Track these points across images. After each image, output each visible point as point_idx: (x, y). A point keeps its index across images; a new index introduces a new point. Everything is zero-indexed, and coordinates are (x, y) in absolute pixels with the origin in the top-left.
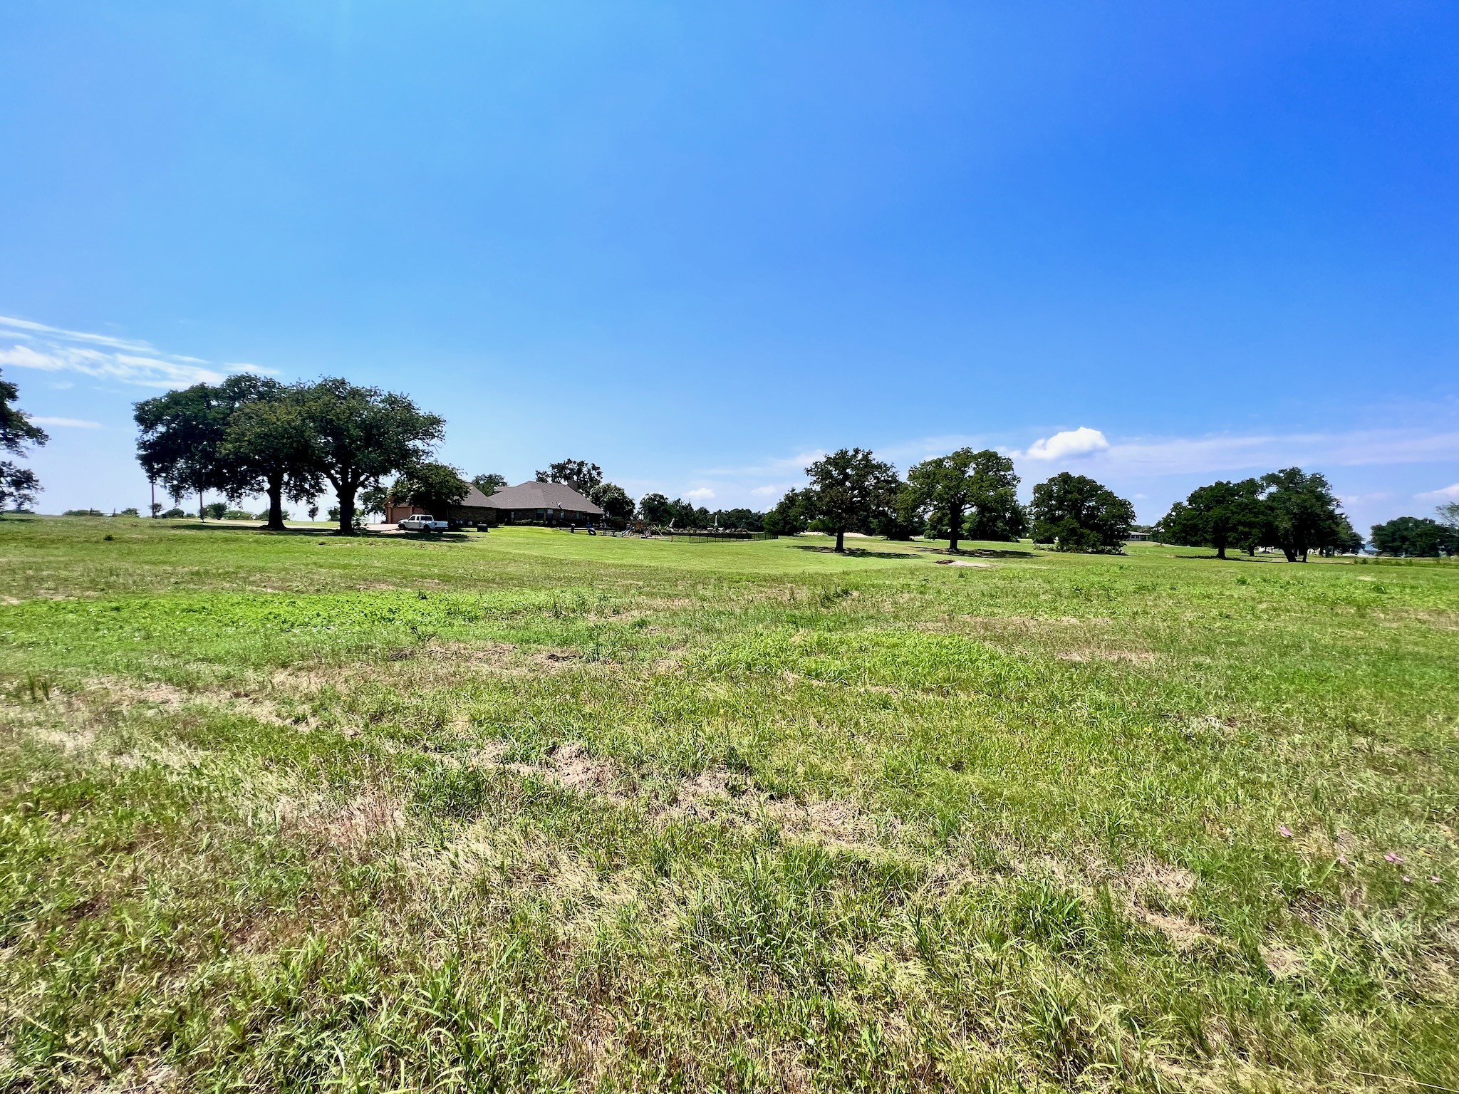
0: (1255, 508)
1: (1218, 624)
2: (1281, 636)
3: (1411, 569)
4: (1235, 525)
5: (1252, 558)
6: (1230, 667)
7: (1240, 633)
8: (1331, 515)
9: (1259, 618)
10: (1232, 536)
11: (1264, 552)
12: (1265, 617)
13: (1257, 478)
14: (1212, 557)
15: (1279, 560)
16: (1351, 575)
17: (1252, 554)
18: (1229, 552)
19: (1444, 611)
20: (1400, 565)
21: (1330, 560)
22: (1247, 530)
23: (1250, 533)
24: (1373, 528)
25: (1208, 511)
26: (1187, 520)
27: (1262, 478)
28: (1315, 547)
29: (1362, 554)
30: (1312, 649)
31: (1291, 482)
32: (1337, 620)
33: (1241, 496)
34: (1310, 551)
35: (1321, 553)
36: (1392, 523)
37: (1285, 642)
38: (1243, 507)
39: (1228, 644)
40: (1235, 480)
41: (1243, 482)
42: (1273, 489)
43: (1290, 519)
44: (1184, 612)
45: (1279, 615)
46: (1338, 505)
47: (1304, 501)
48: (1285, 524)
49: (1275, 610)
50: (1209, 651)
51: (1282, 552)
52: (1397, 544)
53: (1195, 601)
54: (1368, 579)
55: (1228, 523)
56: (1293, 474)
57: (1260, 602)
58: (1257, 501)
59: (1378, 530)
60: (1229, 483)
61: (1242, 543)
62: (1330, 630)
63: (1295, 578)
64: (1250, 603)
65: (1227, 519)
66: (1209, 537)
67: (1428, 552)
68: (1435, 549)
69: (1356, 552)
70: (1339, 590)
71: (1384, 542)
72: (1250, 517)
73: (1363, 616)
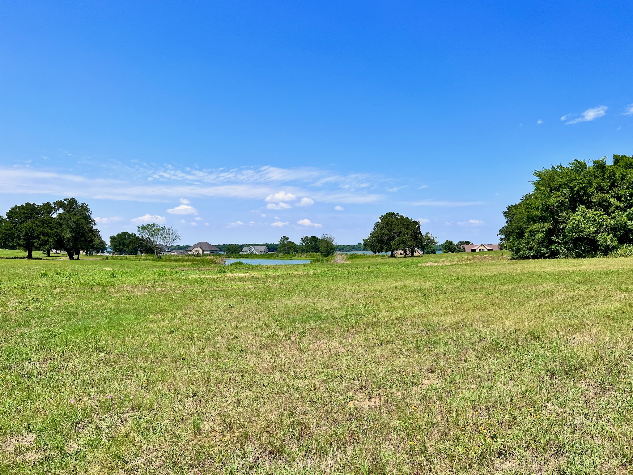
0: (51, 223)
1: (32, 306)
2: (67, 309)
3: (127, 262)
4: (38, 235)
5: (50, 258)
6: (42, 332)
7: (45, 310)
8: (92, 231)
9: (55, 299)
10: (36, 242)
11: (56, 253)
12: (58, 297)
13: (52, 203)
14: (24, 258)
15: (64, 258)
16: (100, 267)
17: (49, 255)
18: (35, 254)
19: (137, 285)
20: (122, 259)
21: (91, 258)
22: (46, 238)
23: (48, 241)
24: (111, 238)
25: (21, 223)
26: (6, 230)
27: (54, 203)
28: (83, 249)
29: (106, 254)
30: (83, 314)
31: (71, 208)
32: (94, 295)
33: (42, 214)
34: (81, 252)
35: (87, 253)
36: (119, 235)
37: (69, 312)
38: (43, 222)
39: (39, 318)
40: (39, 203)
41: (43, 205)
42: (61, 211)
43: (70, 232)
44: (9, 300)
45: (65, 296)
46: (95, 224)
47: (78, 220)
48: (67, 235)
49: (63, 293)
50: (28, 324)
51: (66, 253)
52: (121, 247)
53: (16, 291)
54: (108, 269)
55: (34, 233)
56: (72, 202)
57: (55, 289)
58: (51, 218)
59: (113, 238)
60: (34, 204)
61: (42, 247)
62: (91, 302)
63: (73, 270)
64: (49, 289)
65: (33, 230)
66: (21, 243)
67: (133, 252)
68: (136, 250)
69: (103, 252)
70: (95, 277)
71: (115, 246)
72: (48, 230)
73: (105, 292)
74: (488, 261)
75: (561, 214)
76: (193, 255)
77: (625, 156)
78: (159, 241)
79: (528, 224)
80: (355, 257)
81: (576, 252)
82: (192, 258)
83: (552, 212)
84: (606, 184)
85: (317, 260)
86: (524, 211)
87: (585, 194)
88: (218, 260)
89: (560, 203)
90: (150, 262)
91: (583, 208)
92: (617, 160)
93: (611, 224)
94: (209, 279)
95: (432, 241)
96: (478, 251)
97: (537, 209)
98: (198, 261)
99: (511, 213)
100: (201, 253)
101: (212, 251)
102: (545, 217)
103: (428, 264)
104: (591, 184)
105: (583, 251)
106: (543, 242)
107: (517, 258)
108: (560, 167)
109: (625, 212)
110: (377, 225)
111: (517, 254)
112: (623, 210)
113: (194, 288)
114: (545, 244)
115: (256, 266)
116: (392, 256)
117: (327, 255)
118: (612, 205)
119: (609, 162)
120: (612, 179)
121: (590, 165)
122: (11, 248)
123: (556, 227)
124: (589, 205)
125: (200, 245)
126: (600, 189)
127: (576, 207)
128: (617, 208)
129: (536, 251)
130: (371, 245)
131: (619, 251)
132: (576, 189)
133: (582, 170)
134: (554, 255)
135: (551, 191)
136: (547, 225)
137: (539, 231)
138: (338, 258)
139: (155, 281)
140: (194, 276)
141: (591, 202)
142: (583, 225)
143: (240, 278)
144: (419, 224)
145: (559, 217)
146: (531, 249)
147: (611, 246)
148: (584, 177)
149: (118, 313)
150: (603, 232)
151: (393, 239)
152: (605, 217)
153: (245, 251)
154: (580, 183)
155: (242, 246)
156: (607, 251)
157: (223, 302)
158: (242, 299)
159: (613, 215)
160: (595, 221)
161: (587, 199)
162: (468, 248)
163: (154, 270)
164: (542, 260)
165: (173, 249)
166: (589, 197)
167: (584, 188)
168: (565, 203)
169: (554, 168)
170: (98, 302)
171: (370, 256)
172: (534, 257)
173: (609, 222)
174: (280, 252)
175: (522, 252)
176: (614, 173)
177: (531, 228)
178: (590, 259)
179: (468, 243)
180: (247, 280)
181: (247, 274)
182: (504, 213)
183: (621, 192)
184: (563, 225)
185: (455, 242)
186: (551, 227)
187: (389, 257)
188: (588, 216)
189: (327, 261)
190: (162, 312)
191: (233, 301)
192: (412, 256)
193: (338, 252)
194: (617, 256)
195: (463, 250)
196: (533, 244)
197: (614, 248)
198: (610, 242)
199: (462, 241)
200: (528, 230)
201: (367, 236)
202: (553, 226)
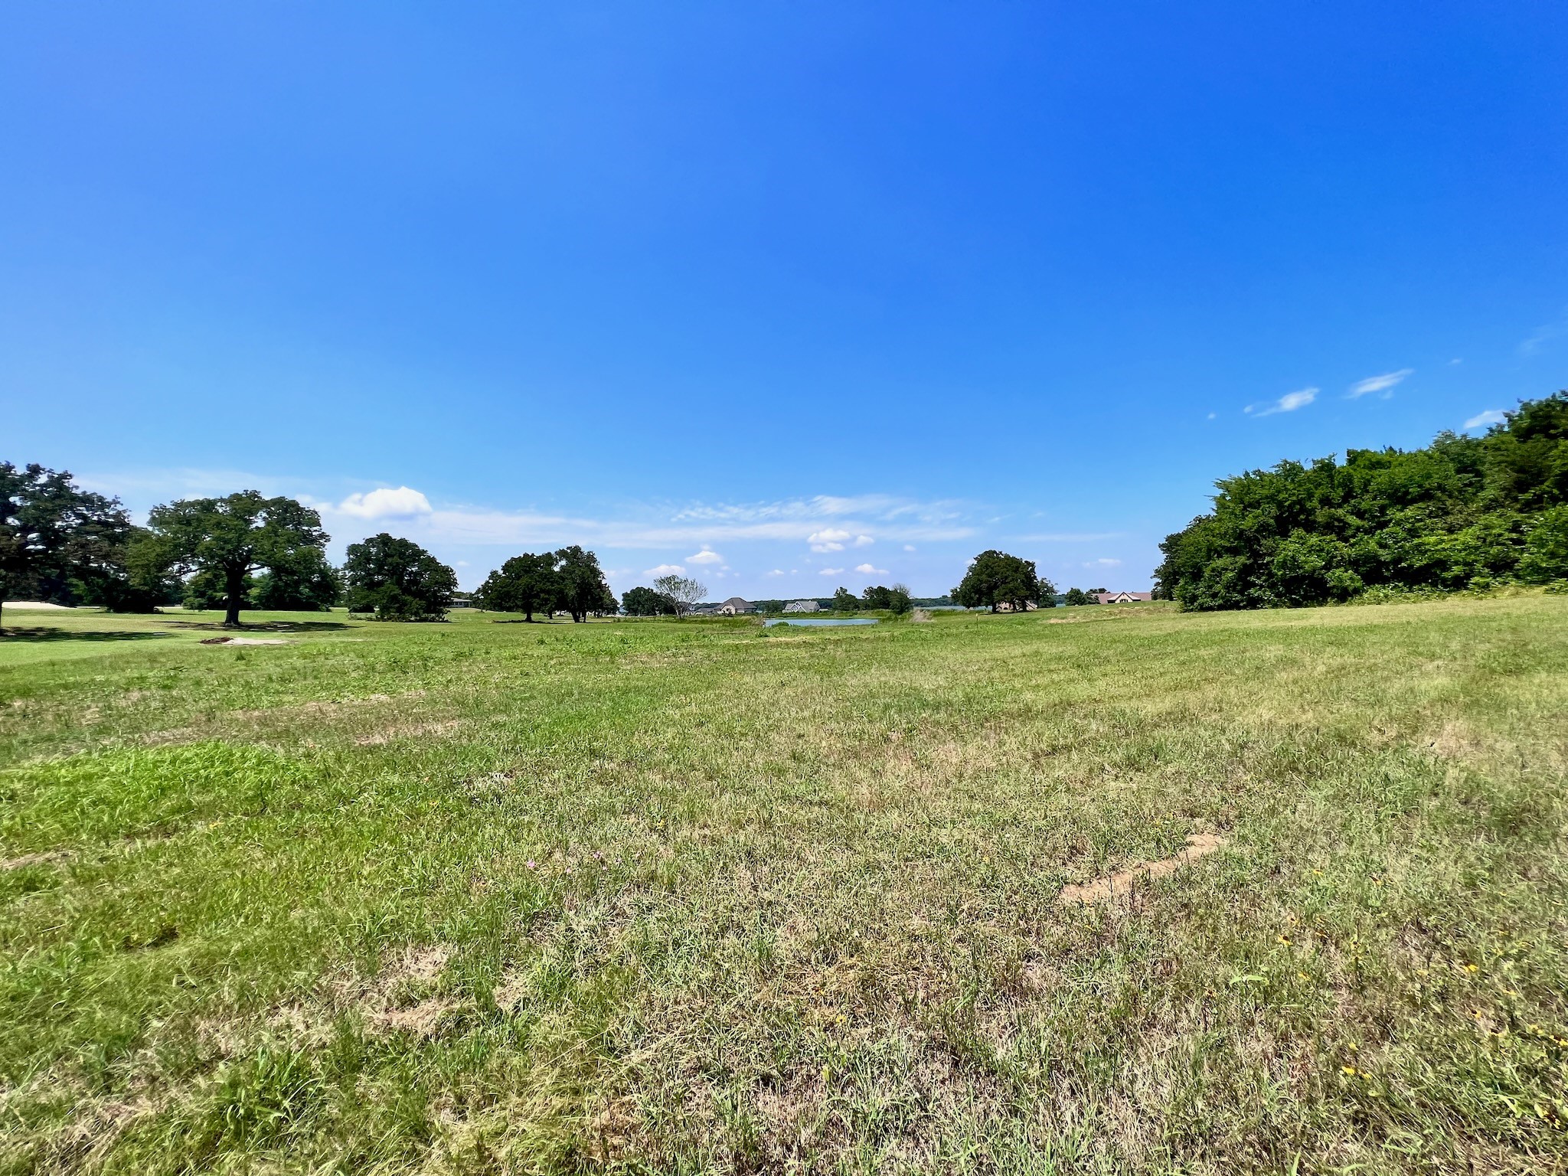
0: (552, 577)
1: (518, 682)
2: (561, 687)
3: (642, 625)
4: (538, 592)
5: (550, 621)
6: (520, 721)
7: (534, 688)
8: (600, 585)
9: (549, 673)
10: (536, 602)
11: (559, 615)
12: (553, 671)
13: (553, 553)
14: (522, 621)
15: (568, 622)
16: (610, 631)
17: (551, 618)
18: (535, 616)
19: (654, 653)
20: (636, 621)
21: (599, 620)
22: (546, 596)
23: (549, 599)
24: (623, 595)
25: (518, 579)
26: (503, 588)
27: (556, 552)
28: (590, 610)
29: (618, 615)
30: (579, 694)
31: (575, 557)
32: (598, 667)
33: (542, 567)
34: (588, 613)
35: (594, 614)
36: (632, 591)
37: (563, 691)
38: (544, 577)
40: (538, 553)
41: (543, 555)
42: (564, 562)
43: (575, 588)
44: (493, 674)
45: (563, 669)
46: (604, 577)
47: (584, 573)
48: (571, 591)
49: (561, 665)
50: (506, 709)
51: (571, 615)
52: (636, 606)
53: (503, 663)
54: (619, 633)
55: (533, 591)
56: (576, 550)
57: (552, 659)
58: (552, 572)
59: (625, 595)
60: (532, 555)
61: (544, 608)
62: (593, 677)
63: (576, 635)
64: (544, 660)
65: (533, 586)
66: (519, 603)
67: (651, 612)
68: (654, 610)
69: (614, 613)
70: (602, 644)
71: (629, 605)
72: (548, 586)
73: (613, 663)
74: (1144, 615)
75: (1263, 542)
76: (724, 614)
77: (1367, 451)
78: (681, 597)
79: (1209, 558)
80: (940, 614)
81: (1291, 599)
82: (722, 618)
83: (1248, 540)
84: (1337, 494)
85: (889, 619)
86: (1201, 539)
87: (1303, 510)
88: (756, 620)
89: (1262, 525)
90: (670, 625)
91: (1301, 532)
92: (1353, 457)
93: (1350, 556)
94: (747, 646)
95: (1051, 590)
96: (1118, 602)
97: (1223, 536)
98: (730, 622)
99: (1172, 545)
100: (733, 612)
101: (746, 610)
102: (1235, 547)
103: (1053, 621)
104: (1310, 496)
105: (1303, 597)
106: (1236, 585)
107: (1192, 610)
108: (1258, 473)
109: (1373, 535)
110: (971, 569)
111: (1192, 604)
112: (1370, 531)
113: (729, 656)
114: (1239, 588)
115: (806, 628)
116: (994, 611)
117: (901, 612)
118: (1350, 525)
119: (1341, 461)
120: (1346, 486)
121: (1308, 467)
122: (509, 609)
123: (1256, 562)
124: (1310, 527)
125: (732, 601)
126: (1326, 501)
127: (1289, 531)
128: (1358, 529)
129: (1223, 598)
130: (964, 597)
131: (1366, 596)
132: (1286, 504)
133: (1296, 475)
134: (1253, 604)
135: (1245, 508)
136: (1242, 559)
137: (1227, 569)
138: (918, 615)
139: (677, 648)
140: (726, 642)
141: (1315, 522)
142: (1303, 558)
143: (787, 644)
144: (1032, 565)
145: (1260, 546)
146: (1214, 596)
147: (1350, 589)
148: (1300, 486)
149: (625, 693)
150: (1337, 568)
151: (996, 587)
152: (1340, 544)
153: (788, 609)
154: (1294, 494)
155: (785, 603)
156: (1344, 596)
157: (770, 677)
158: (795, 673)
159: (1352, 541)
160: (1322, 550)
161: (1306, 519)
162: (1103, 599)
163: (676, 634)
164: (1235, 612)
165: (698, 607)
166: (1309, 515)
167: (1300, 502)
168: (1269, 525)
169: (1247, 474)
170: (602, 677)
171: (962, 613)
172: (1220, 608)
173: (1345, 550)
174: (835, 609)
175: (1200, 600)
176: (1349, 478)
177: (1214, 565)
178: (1318, 609)
179: (1102, 591)
180: (798, 646)
181: (796, 638)
182: (1160, 546)
183: (1364, 506)
184: (1267, 559)
185: (1084, 591)
186: (1248, 562)
187: (989, 613)
188: (1310, 543)
189: (903, 619)
190: (686, 692)
191: (785, 676)
192: (1025, 610)
193: (915, 608)
194: (1363, 603)
195: (1097, 602)
196: (1218, 588)
197: (1357, 592)
198: (1348, 582)
199: (1094, 588)
200: (1210, 568)
201: (957, 584)
202: (1251, 561)
